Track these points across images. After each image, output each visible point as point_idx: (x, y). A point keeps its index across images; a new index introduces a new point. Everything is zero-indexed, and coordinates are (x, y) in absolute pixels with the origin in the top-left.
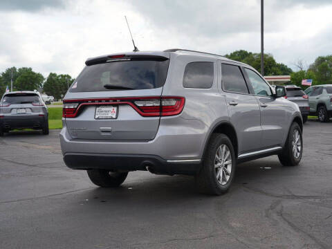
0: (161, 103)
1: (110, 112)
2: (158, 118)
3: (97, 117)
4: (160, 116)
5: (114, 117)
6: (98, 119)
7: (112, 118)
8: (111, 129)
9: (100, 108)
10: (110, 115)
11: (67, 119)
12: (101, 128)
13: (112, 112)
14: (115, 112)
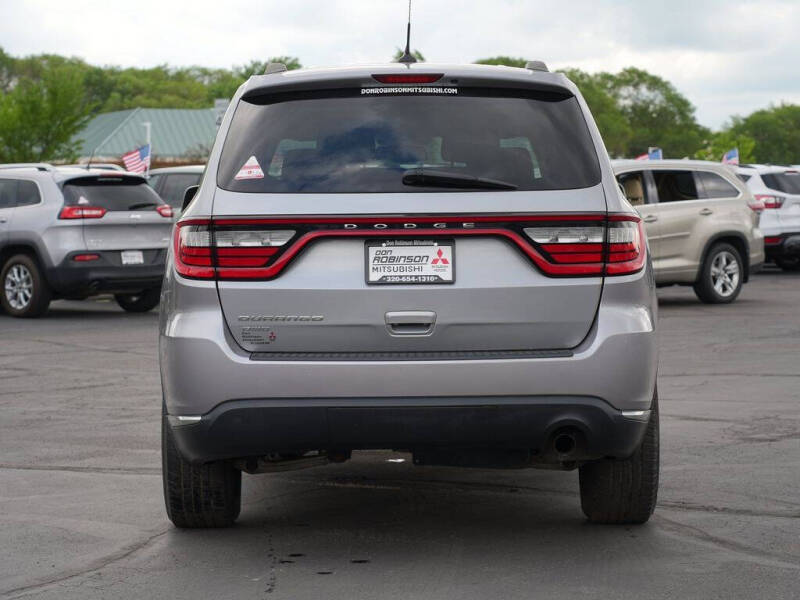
0: (606, 236)
1: (428, 260)
2: (597, 281)
3: (374, 277)
4: (604, 274)
5: (447, 276)
6: (382, 282)
7: (439, 282)
8: (435, 318)
9: (384, 247)
10: (428, 270)
11: (223, 285)
12: (390, 314)
13: (435, 261)
14: (445, 261)
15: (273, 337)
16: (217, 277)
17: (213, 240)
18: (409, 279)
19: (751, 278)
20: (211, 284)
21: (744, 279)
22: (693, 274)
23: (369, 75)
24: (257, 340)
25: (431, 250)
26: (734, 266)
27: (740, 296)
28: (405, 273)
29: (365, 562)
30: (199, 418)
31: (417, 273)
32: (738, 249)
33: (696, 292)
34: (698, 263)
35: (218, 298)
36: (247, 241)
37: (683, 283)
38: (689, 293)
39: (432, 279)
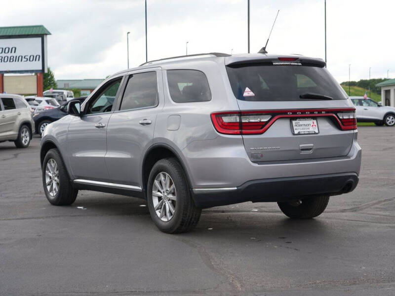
1: (310, 125)
3: (296, 132)
5: (317, 132)
6: (299, 134)
8: (313, 146)
9: (297, 121)
10: (311, 129)
11: (245, 137)
12: (301, 146)
13: (313, 126)
14: (315, 126)
15: (262, 156)
16: (241, 134)
17: (240, 119)
18: (307, 133)
19: (33, 139)
20: (240, 137)
21: (31, 138)
22: (16, 137)
23: (277, 57)
24: (257, 157)
25: (310, 122)
26: (27, 134)
27: (29, 145)
28: (305, 130)
29: (284, 238)
30: (236, 188)
31: (308, 130)
32: (28, 126)
33: (16, 144)
34: (17, 133)
35: (243, 142)
36: (253, 120)
37: (10, 141)
38: (13, 144)
39: (313, 132)
